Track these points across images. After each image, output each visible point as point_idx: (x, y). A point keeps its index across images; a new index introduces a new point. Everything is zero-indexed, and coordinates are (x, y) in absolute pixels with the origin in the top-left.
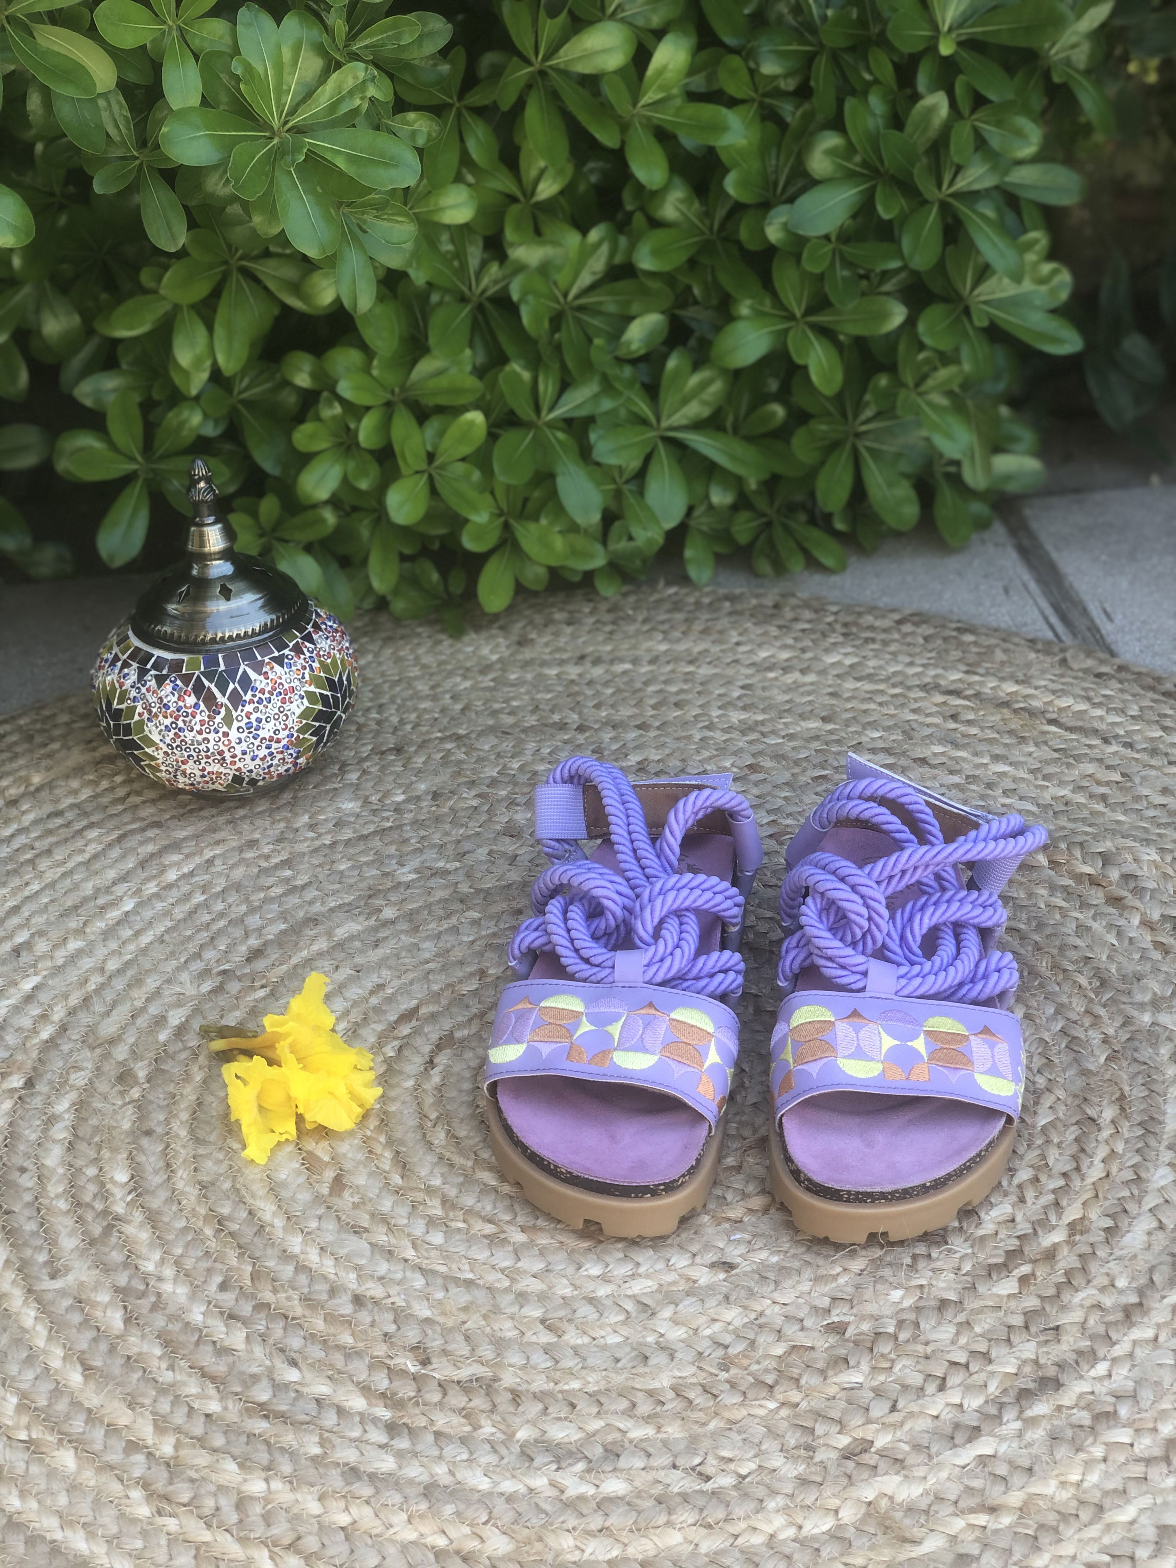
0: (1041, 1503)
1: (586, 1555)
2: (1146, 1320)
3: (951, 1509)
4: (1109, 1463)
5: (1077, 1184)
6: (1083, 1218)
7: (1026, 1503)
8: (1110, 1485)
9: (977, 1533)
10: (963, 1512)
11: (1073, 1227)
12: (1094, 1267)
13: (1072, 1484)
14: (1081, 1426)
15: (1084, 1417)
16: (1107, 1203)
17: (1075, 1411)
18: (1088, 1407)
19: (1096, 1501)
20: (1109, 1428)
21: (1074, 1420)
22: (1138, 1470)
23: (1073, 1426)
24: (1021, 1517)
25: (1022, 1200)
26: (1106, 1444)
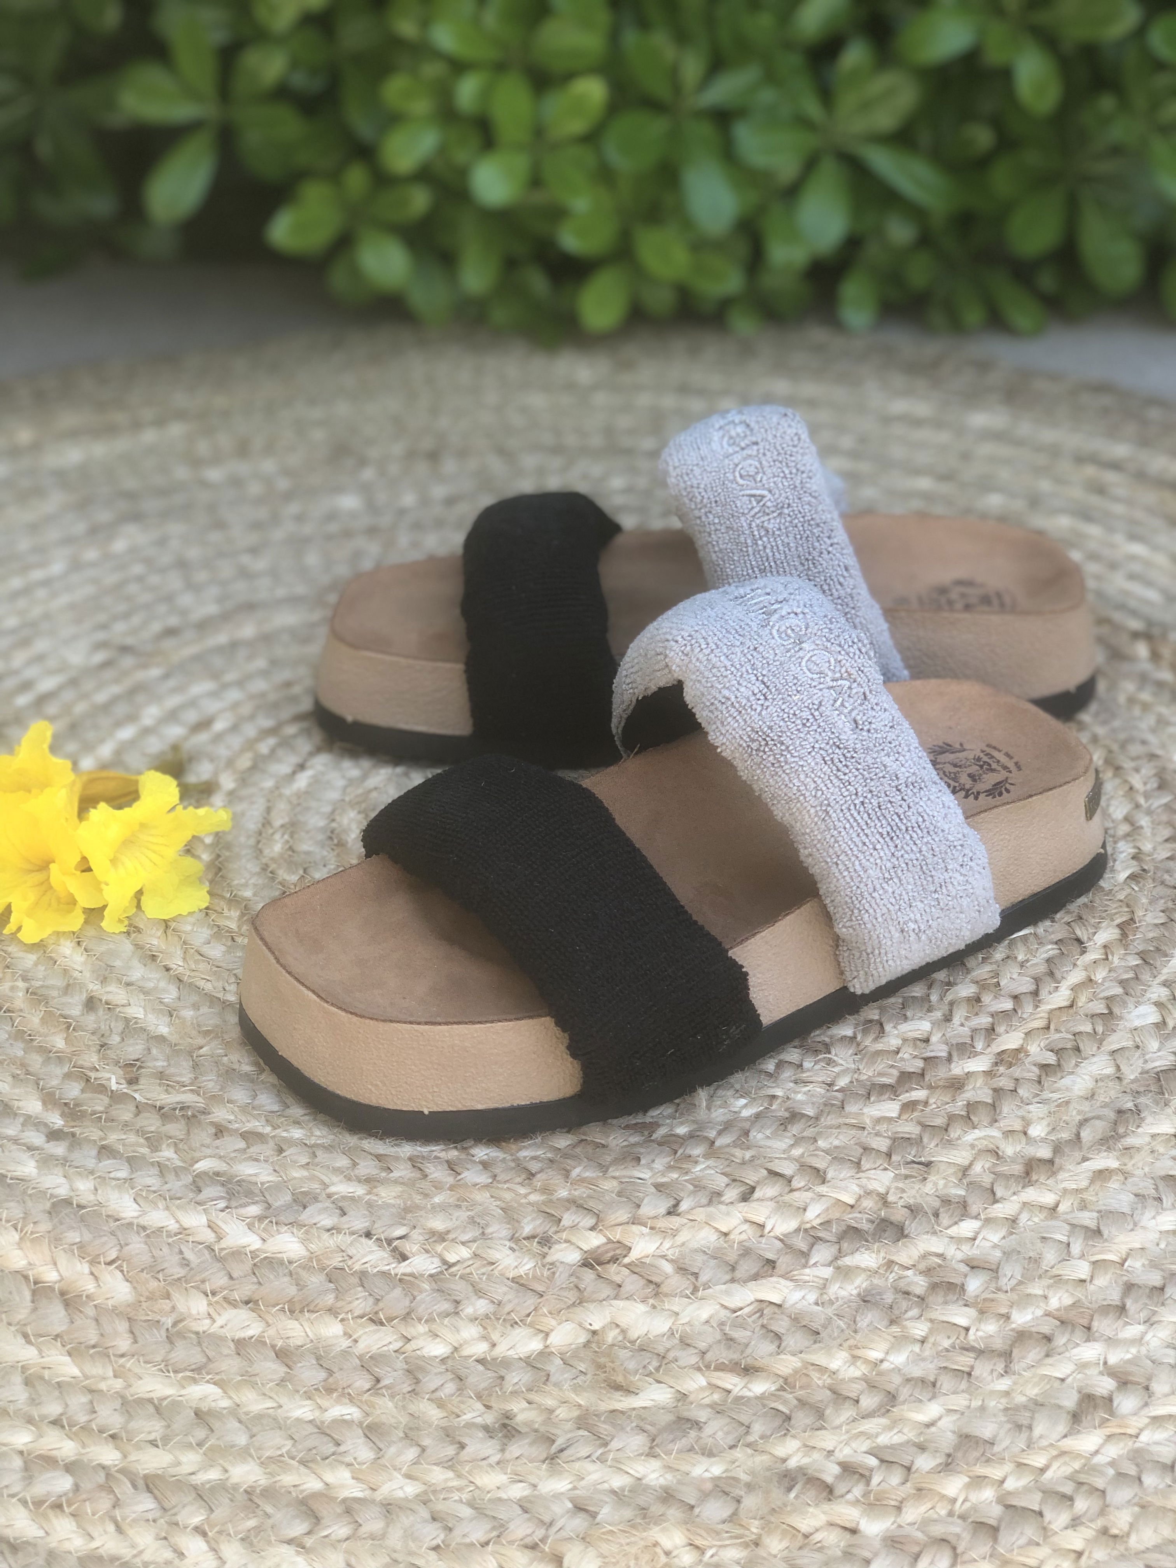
0: (815, 1375)
1: (215, 1328)
2: (1050, 1182)
3: (694, 1360)
4: (927, 1346)
5: (1028, 1008)
6: (1018, 1051)
7: (796, 1371)
8: (917, 1372)
9: (716, 1397)
10: (708, 1367)
11: (1001, 1058)
12: (1007, 1108)
13: (867, 1361)
14: (907, 1293)
15: (919, 1284)
16: (1058, 1036)
17: (910, 1273)
18: (928, 1272)
19: (891, 1388)
20: (946, 1303)
21: (902, 1284)
22: (964, 1361)
23: (897, 1290)
24: (781, 1389)
25: (948, 1018)
26: (931, 1321)
